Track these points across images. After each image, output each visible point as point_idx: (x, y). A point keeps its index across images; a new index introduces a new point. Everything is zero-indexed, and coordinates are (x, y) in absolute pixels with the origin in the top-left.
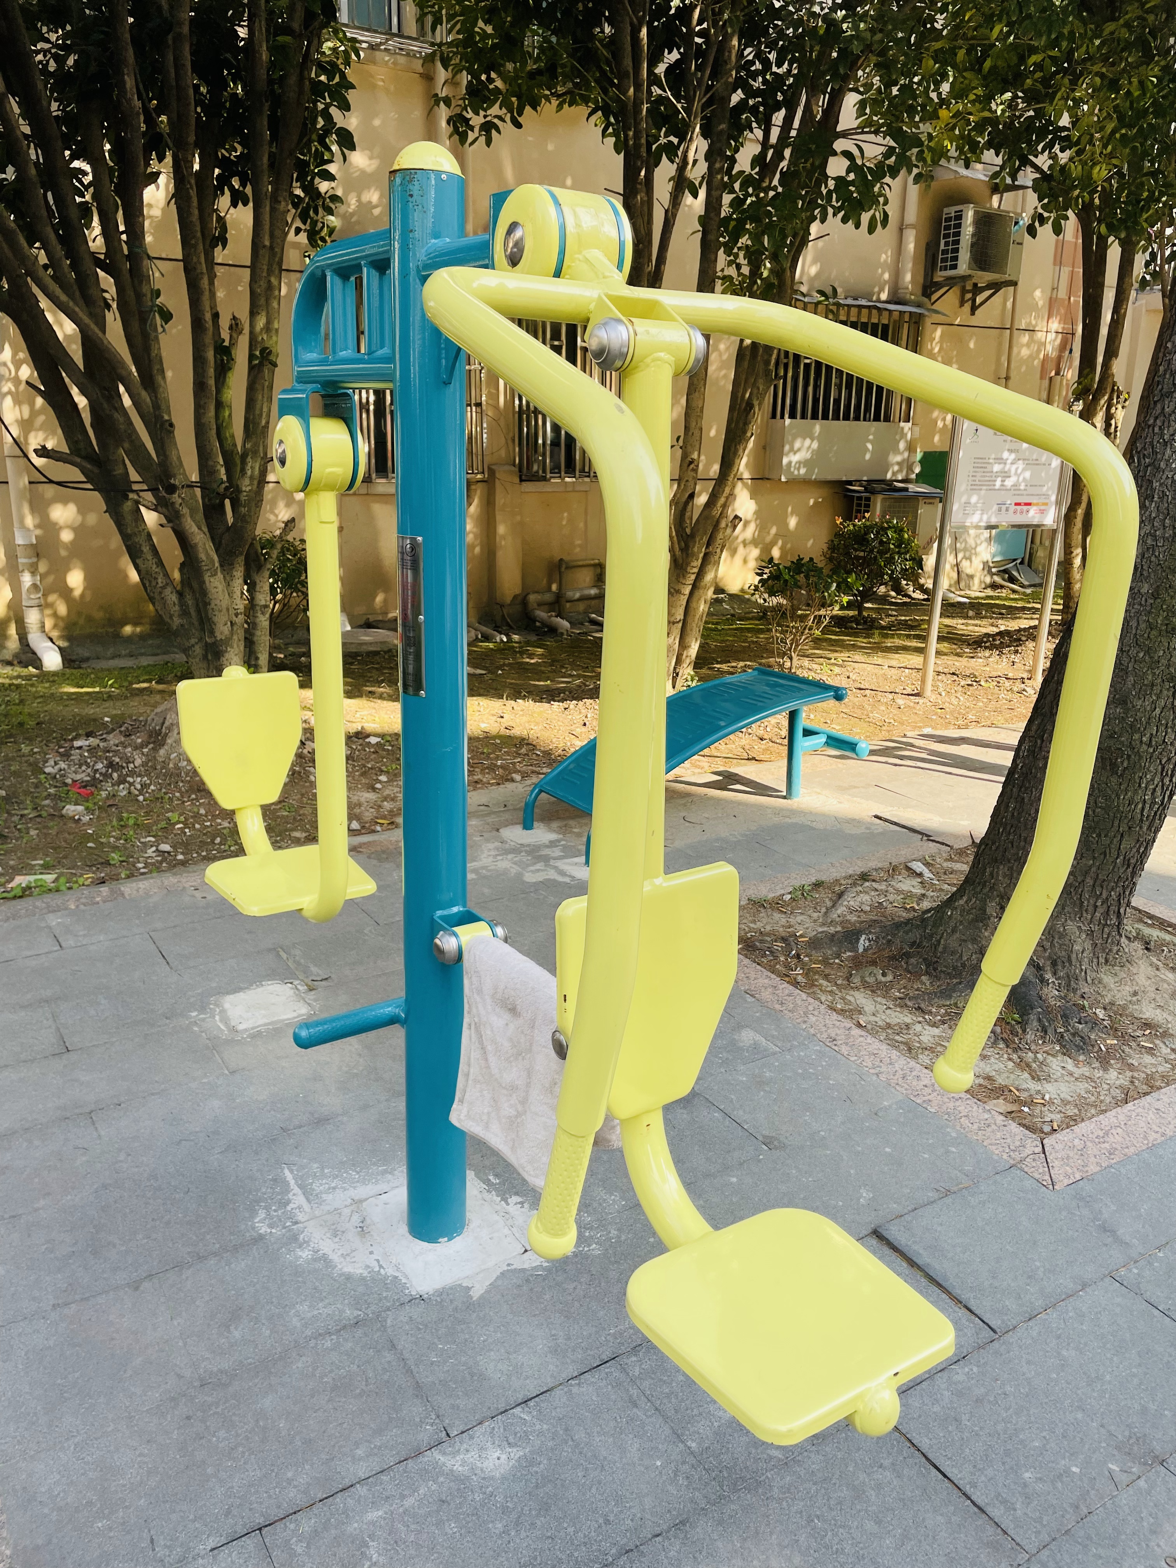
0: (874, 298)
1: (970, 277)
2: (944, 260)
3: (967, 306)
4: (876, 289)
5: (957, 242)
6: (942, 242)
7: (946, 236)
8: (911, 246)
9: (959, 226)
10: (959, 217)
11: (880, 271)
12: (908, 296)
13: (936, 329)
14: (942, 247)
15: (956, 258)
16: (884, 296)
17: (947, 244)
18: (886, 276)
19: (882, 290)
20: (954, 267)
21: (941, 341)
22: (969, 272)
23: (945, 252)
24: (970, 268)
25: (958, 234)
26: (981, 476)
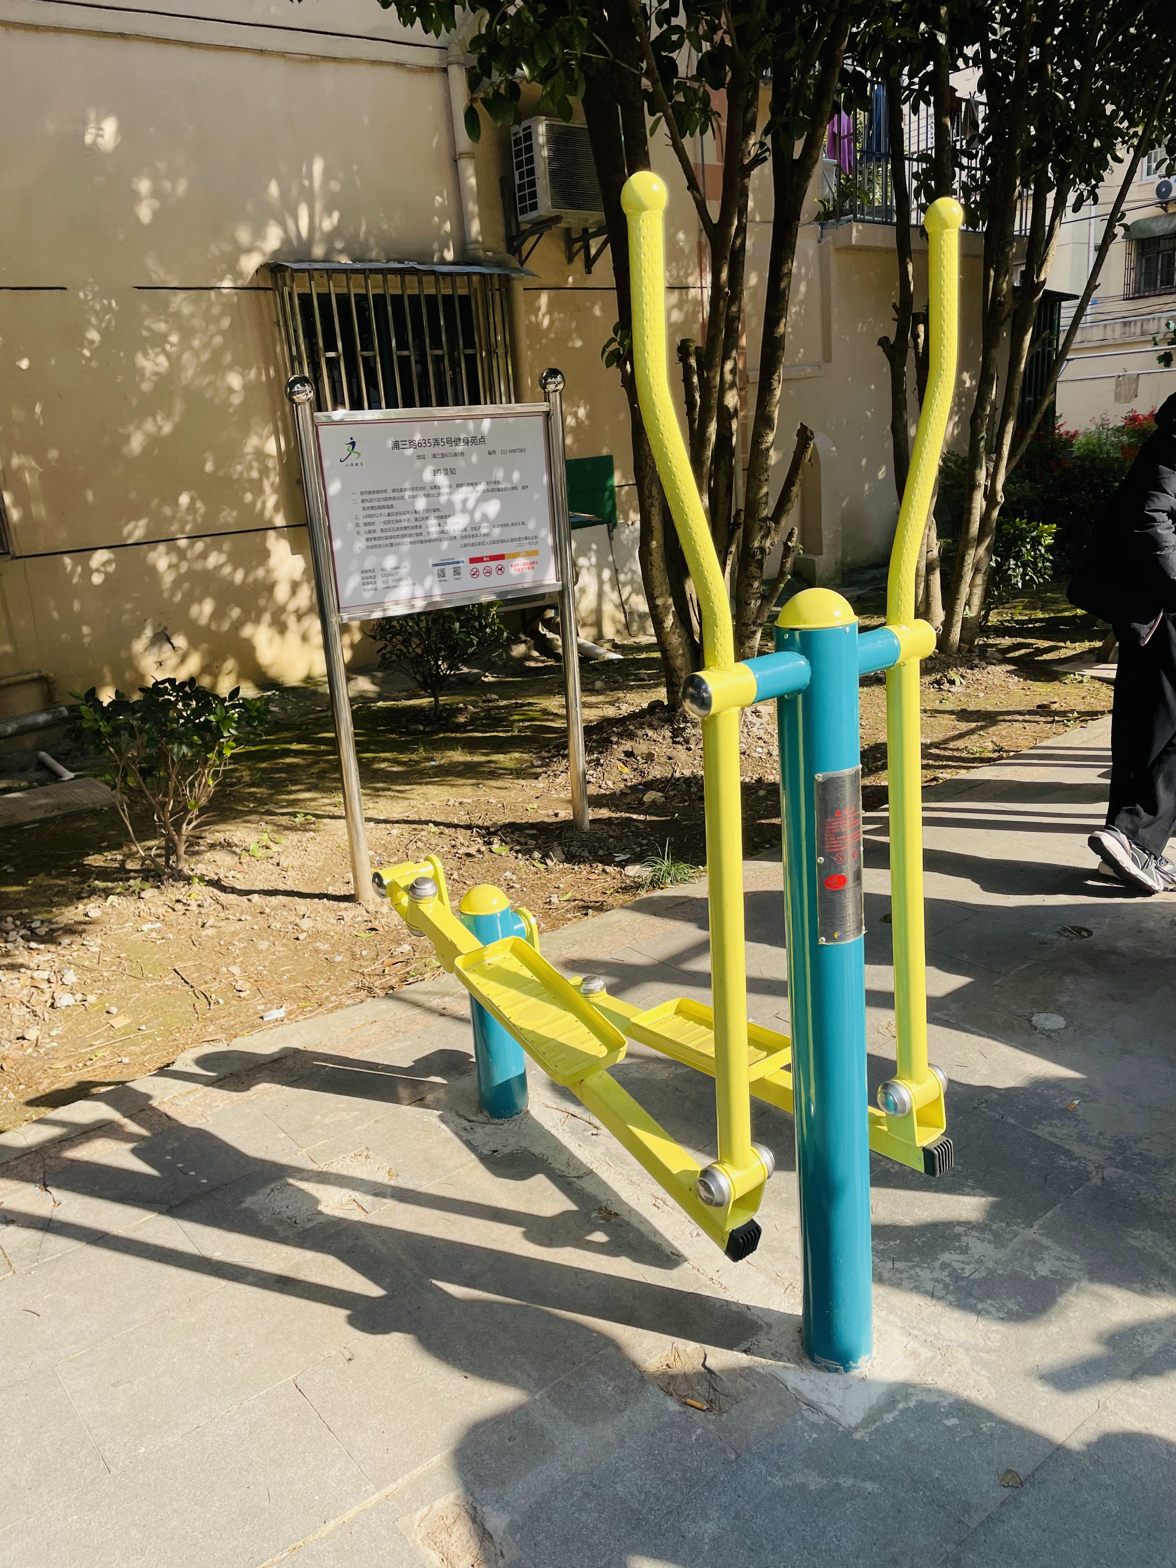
0: (435, 259)
1: (557, 219)
2: (522, 199)
3: (579, 262)
4: (435, 246)
5: (531, 172)
6: (516, 173)
7: (519, 165)
8: (473, 181)
9: (529, 149)
10: (529, 136)
11: (436, 219)
12: (481, 253)
13: (539, 297)
14: (517, 181)
15: (533, 195)
16: (449, 255)
17: (521, 177)
18: (448, 227)
19: (444, 246)
20: (534, 207)
21: (550, 311)
22: (555, 212)
23: (521, 187)
24: (553, 207)
25: (530, 160)
26: (385, 523)
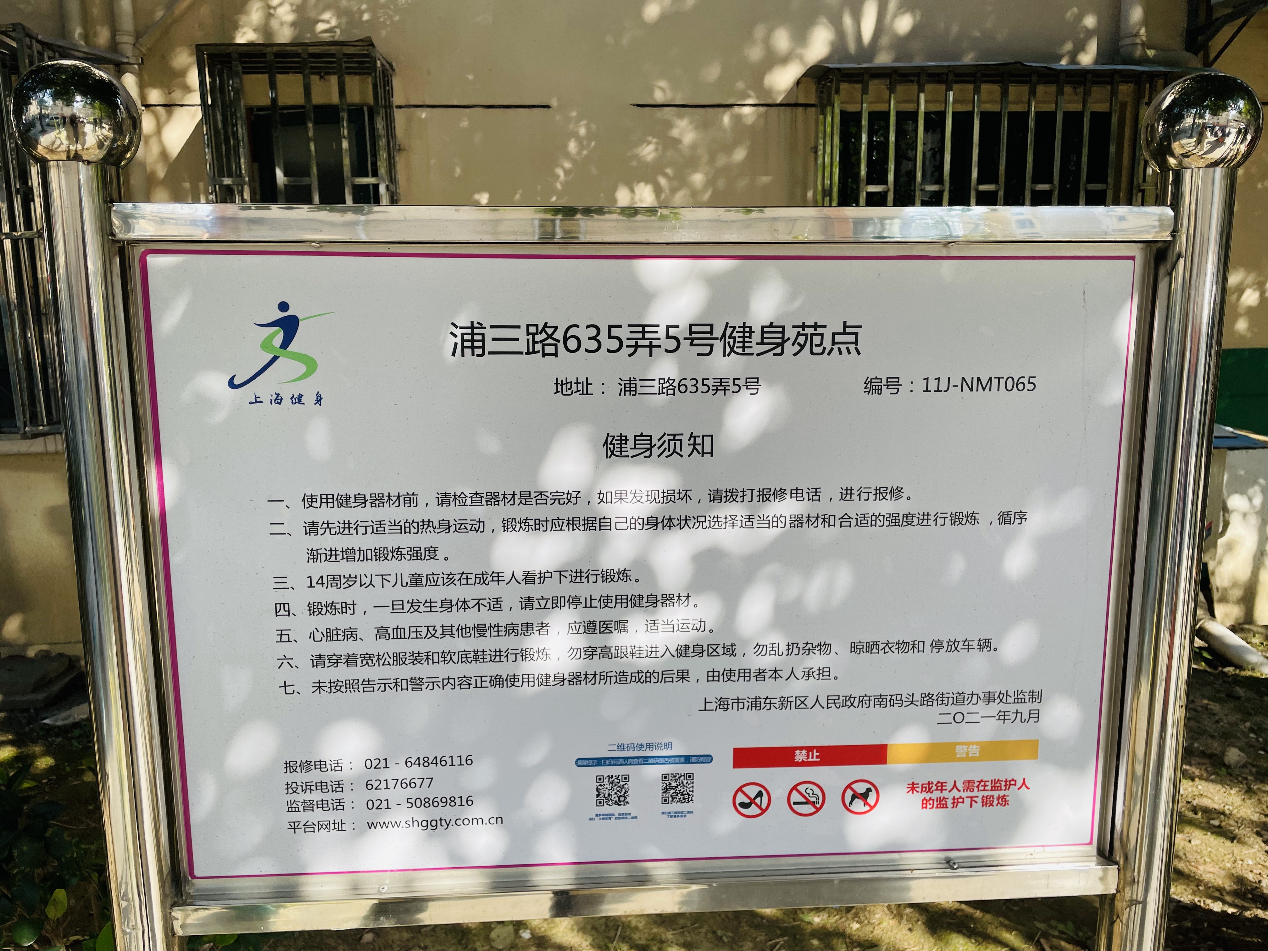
11: (1073, 11)
18: (1091, 20)
19: (1081, 47)
26: (396, 607)
